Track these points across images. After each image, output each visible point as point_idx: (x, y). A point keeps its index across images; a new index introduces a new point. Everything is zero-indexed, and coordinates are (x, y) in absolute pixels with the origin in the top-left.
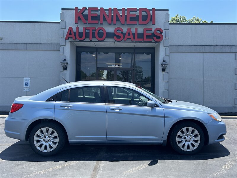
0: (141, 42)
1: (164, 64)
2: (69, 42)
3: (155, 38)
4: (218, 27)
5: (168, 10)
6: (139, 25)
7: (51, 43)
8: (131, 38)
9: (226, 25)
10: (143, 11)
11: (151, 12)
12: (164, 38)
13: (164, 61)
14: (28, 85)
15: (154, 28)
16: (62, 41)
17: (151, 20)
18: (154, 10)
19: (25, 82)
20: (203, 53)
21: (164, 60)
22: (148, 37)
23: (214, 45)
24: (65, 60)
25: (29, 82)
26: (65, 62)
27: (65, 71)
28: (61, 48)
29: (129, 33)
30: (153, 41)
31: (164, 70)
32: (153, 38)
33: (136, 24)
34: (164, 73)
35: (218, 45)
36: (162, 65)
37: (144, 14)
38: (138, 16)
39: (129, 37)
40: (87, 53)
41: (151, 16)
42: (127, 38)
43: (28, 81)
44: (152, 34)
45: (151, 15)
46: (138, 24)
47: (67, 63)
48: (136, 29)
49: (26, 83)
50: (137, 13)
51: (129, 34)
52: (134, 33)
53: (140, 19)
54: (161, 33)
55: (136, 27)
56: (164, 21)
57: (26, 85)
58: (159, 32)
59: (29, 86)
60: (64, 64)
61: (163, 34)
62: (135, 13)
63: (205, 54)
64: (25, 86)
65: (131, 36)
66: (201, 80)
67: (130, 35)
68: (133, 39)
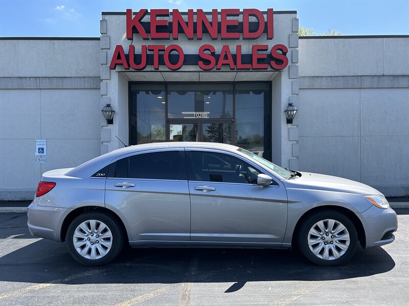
0: (247, 70)
1: (291, 111)
2: (117, 73)
3: (273, 63)
4: (384, 42)
5: (295, 12)
6: (244, 39)
7: (83, 76)
8: (229, 64)
9: (400, 38)
10: (250, 15)
11: (265, 16)
12: (289, 63)
13: (290, 105)
14: (43, 153)
15: (271, 44)
16: (104, 72)
17: (266, 31)
18: (270, 12)
19: (38, 147)
20: (359, 90)
21: (291, 102)
22: (260, 61)
23: (379, 74)
24: (108, 106)
25: (45, 147)
26: (108, 109)
27: (110, 126)
28: (102, 84)
29: (226, 55)
30: (269, 69)
31: (289, 121)
32: (270, 64)
33: (238, 39)
34: (290, 125)
35: (385, 74)
36: (286, 111)
37: (253, 19)
38: (241, 24)
39: (226, 62)
40: (147, 92)
41: (266, 23)
42: (223, 64)
43: (44, 145)
44: (268, 55)
45: (266, 21)
46: (241, 38)
47: (113, 111)
48: (239, 48)
49: (39, 149)
50: (240, 18)
51: (226, 57)
52: (236, 55)
53: (246, 28)
54: (285, 54)
55: (237, 43)
56: (289, 31)
57: (39, 153)
58: (280, 52)
59: (45, 154)
60: (108, 113)
61: (288, 55)
62: (235, 18)
63: (362, 90)
64: (37, 154)
65: (230, 61)
66: (356, 138)
67: (227, 59)
68: (233, 66)
